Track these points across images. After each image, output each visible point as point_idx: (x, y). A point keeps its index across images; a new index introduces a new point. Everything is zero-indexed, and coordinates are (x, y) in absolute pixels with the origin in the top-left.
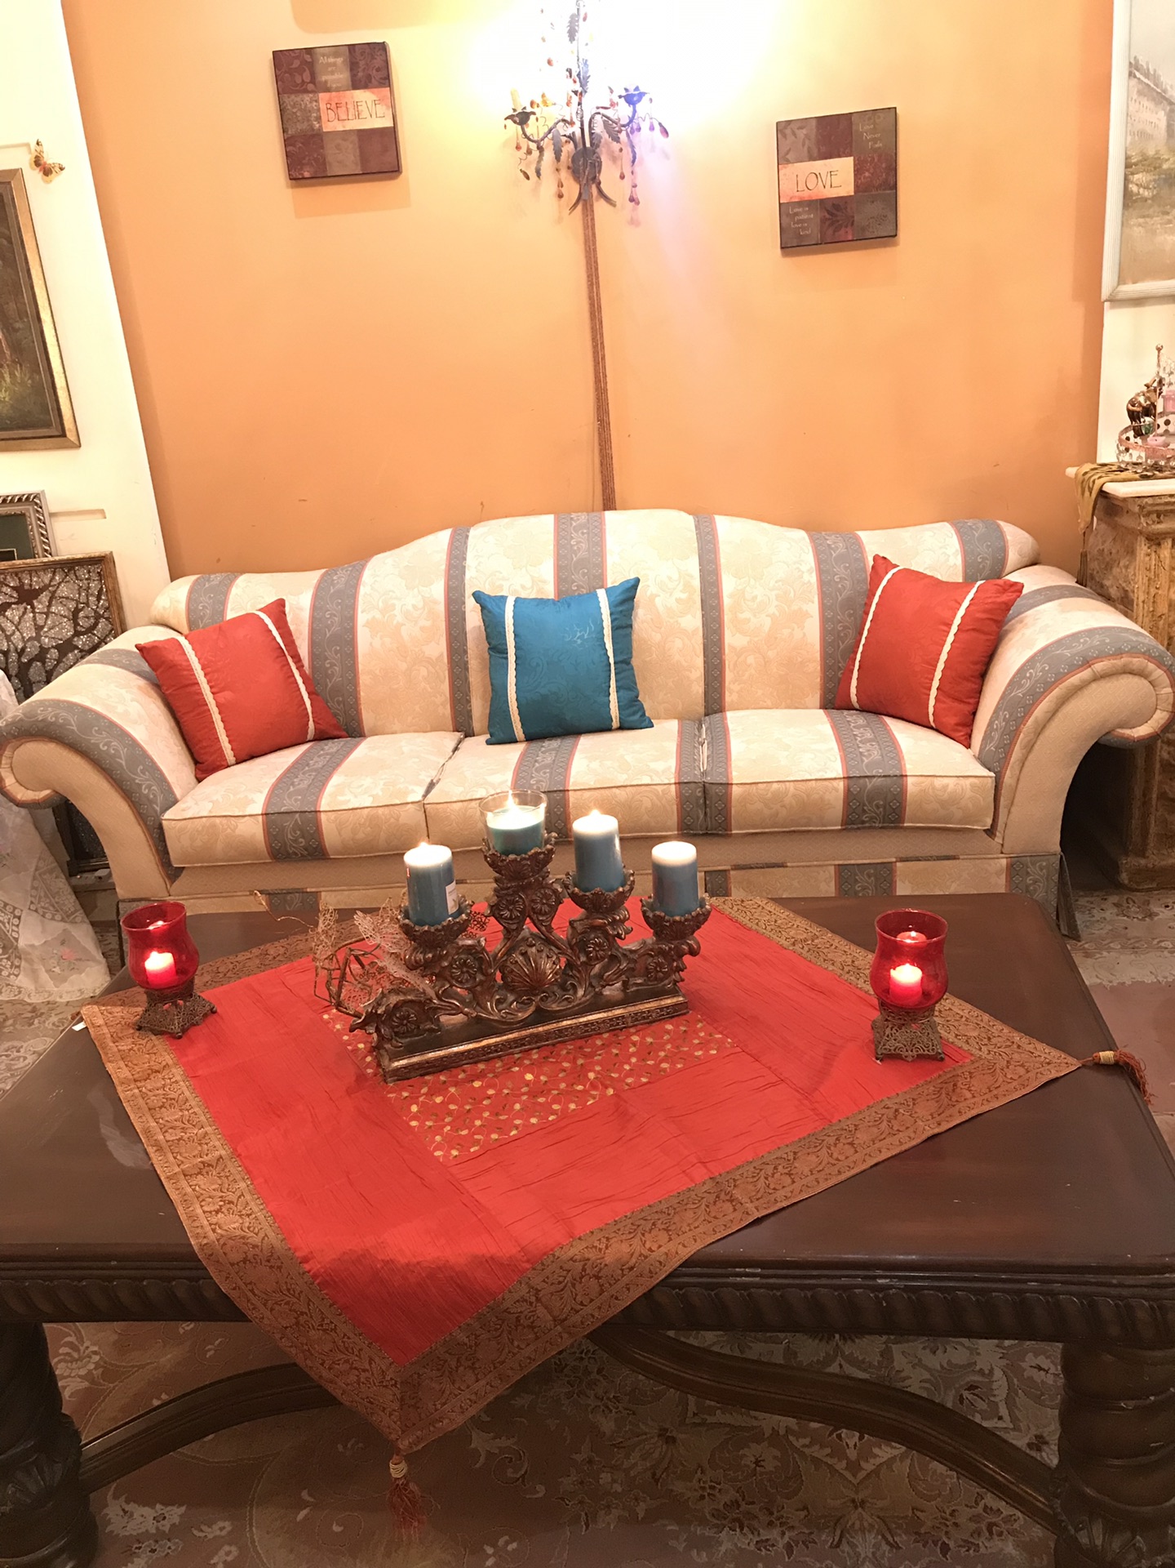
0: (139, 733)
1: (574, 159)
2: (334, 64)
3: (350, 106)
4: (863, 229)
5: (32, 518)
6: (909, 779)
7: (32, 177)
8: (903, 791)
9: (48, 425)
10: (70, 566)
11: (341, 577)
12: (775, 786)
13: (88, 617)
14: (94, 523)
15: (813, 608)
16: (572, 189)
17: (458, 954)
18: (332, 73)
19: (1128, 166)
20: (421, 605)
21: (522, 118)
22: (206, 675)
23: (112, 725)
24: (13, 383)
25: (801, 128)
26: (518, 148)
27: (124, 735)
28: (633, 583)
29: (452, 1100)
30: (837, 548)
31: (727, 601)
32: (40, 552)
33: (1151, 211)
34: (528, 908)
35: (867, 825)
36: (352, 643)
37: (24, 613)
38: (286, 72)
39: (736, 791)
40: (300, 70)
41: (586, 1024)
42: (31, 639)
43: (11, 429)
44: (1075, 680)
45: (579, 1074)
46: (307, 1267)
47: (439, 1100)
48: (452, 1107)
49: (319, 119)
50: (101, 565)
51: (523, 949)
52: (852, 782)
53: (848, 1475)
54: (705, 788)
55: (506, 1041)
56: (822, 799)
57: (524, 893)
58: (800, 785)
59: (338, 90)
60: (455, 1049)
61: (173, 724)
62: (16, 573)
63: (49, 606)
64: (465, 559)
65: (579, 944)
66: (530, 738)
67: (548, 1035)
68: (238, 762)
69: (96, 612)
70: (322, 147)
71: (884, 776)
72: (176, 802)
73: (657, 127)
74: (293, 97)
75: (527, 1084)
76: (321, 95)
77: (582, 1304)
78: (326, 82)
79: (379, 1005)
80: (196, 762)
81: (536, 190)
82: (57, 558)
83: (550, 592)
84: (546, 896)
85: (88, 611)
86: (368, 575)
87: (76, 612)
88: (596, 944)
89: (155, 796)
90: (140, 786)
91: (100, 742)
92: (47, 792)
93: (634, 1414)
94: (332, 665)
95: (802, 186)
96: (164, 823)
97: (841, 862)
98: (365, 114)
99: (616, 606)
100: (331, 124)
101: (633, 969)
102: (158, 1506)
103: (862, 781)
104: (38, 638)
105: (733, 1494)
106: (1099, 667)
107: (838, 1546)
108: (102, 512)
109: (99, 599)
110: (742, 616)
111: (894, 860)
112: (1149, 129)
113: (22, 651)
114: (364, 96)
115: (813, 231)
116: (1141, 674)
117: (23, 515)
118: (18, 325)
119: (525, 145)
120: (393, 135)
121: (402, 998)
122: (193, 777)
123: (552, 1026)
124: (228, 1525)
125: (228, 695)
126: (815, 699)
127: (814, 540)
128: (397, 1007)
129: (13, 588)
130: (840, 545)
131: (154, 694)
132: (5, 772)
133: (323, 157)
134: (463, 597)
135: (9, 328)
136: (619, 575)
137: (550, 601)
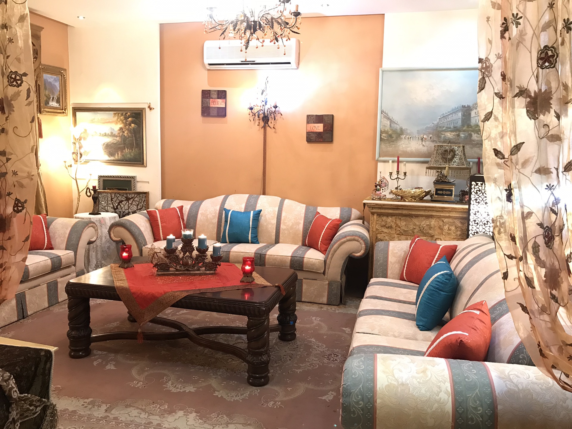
0: (142, 229)
1: (263, 118)
2: (214, 94)
3: (217, 102)
4: (325, 139)
5: (133, 182)
6: (305, 259)
7: (148, 110)
8: (303, 261)
9: (140, 162)
10: (139, 193)
11: (198, 203)
12: (276, 256)
13: (140, 206)
14: (147, 184)
15: (302, 222)
16: (262, 124)
17: (173, 256)
19: (381, 132)
20: (213, 210)
21: (251, 109)
22: (160, 219)
23: (136, 226)
24: (134, 152)
25: (312, 117)
26: (249, 115)
27: (139, 228)
28: (260, 211)
31: (282, 218)
32: (133, 189)
33: (386, 142)
34: (188, 250)
35: (295, 268)
36: (197, 217)
37: (126, 203)
38: (204, 94)
39: (267, 256)
40: (207, 94)
41: (195, 273)
42: (127, 209)
43: (132, 161)
44: (343, 240)
45: (189, 279)
46: (131, 291)
47: (163, 278)
48: (165, 279)
49: (209, 104)
50: (146, 194)
51: (185, 257)
52: (293, 257)
54: (261, 255)
55: (179, 273)
56: (285, 260)
57: (187, 247)
59: (214, 99)
60: (170, 273)
61: (151, 229)
62: (126, 194)
63: (132, 202)
64: (226, 202)
65: (197, 259)
66: (230, 243)
67: (187, 274)
68: (164, 240)
69: (143, 205)
70: (209, 110)
71: (300, 257)
72: (147, 245)
73: (280, 114)
74: (205, 99)
75: (180, 278)
76: (211, 100)
78: (212, 97)
79: (158, 262)
80: (154, 238)
81: (255, 123)
82: (136, 191)
83: (243, 211)
84: (191, 248)
86: (203, 203)
87: (138, 204)
88: (199, 259)
89: (142, 242)
90: (139, 240)
91: (133, 229)
92: (120, 238)
95: (312, 129)
96: (143, 248)
98: (219, 104)
99: (255, 215)
100: (212, 105)
101: (207, 266)
102: (103, 352)
103: (295, 257)
104: (128, 209)
105: (203, 363)
106: (348, 238)
107: (217, 370)
108: (148, 182)
109: (144, 202)
110: (285, 222)
111: (303, 278)
112: (386, 125)
113: (124, 212)
114: (219, 100)
115: (313, 138)
116: (358, 241)
117: (131, 181)
118: (138, 140)
119: (251, 114)
120: (225, 109)
121: (163, 262)
122: (153, 241)
123: (189, 272)
124: (114, 355)
125: (164, 224)
126: (300, 244)
127: (306, 207)
128: (162, 264)
129: (125, 197)
130: (312, 209)
131: (148, 222)
132: (112, 233)
133: (209, 112)
134: (223, 209)
135: (136, 140)
136: (258, 209)
137: (241, 212)
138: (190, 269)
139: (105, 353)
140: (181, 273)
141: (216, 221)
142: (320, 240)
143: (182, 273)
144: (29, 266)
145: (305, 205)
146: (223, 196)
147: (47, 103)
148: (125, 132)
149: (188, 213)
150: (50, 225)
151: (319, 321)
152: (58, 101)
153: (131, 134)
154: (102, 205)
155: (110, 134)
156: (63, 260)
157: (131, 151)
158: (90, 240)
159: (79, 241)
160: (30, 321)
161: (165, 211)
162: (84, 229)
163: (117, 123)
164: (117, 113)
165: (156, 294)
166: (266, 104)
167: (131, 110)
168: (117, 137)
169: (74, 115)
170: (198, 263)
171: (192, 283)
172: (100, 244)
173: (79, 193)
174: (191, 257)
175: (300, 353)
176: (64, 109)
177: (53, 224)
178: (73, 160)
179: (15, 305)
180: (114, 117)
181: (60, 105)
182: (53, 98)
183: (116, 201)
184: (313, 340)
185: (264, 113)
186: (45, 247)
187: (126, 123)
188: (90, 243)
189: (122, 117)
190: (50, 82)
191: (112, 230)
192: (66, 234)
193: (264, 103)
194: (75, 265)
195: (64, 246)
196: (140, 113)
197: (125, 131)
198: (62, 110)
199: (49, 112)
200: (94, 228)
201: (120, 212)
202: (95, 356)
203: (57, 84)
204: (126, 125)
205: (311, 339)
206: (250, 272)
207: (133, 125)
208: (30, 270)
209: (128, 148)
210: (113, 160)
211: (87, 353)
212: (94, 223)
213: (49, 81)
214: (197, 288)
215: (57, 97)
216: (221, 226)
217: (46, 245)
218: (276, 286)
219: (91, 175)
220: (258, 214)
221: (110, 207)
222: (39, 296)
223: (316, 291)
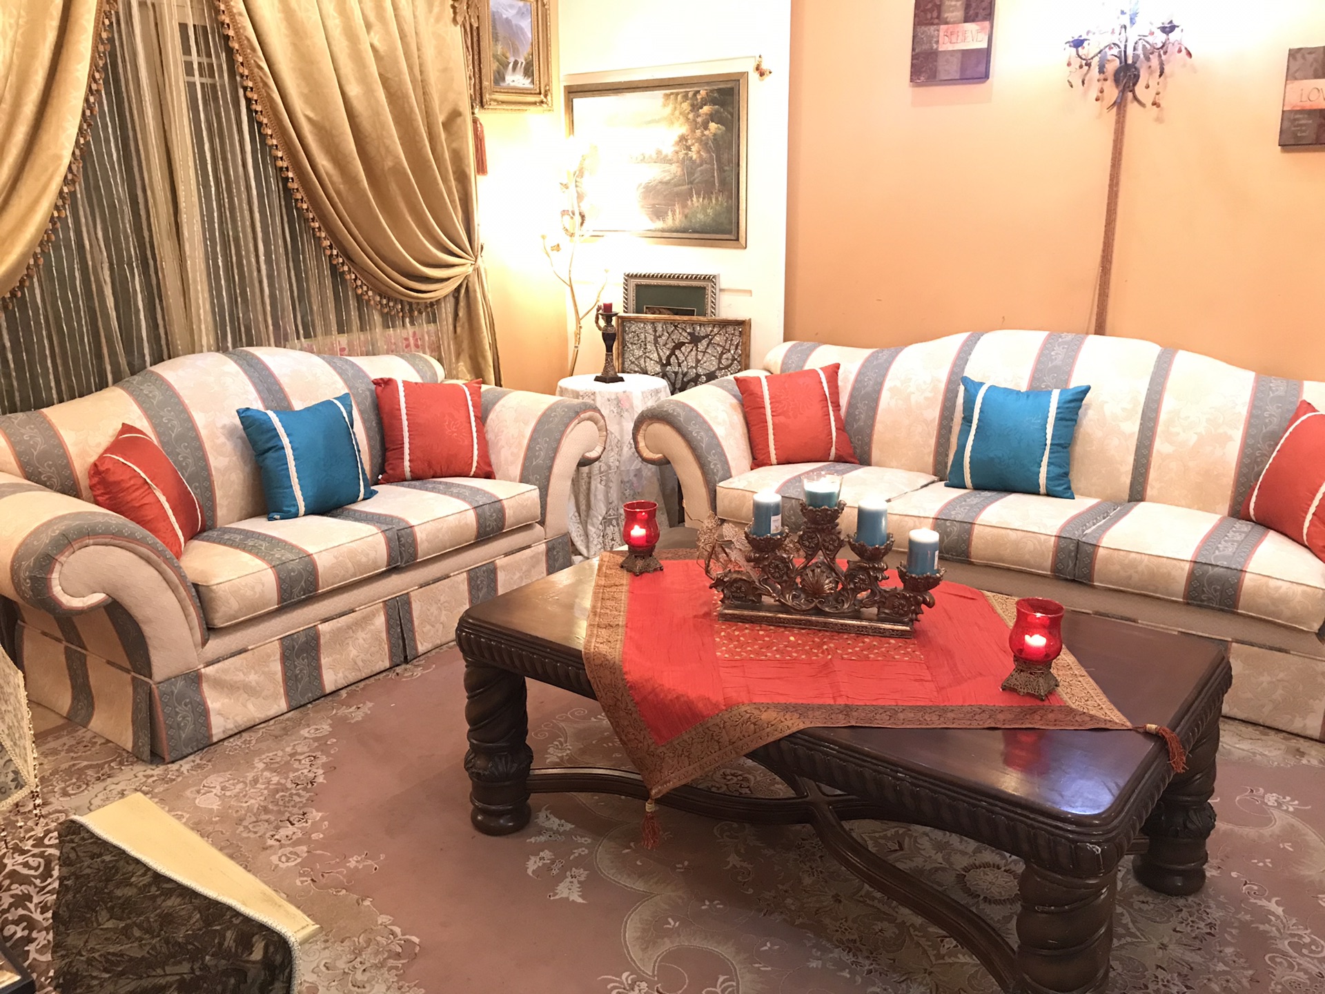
0: (720, 431)
1: (1117, 72)
2: (955, 6)
3: (960, 34)
5: (709, 291)
6: (1247, 576)
7: (754, 77)
8: (1240, 583)
9: (730, 232)
10: (725, 324)
11: (885, 355)
12: (1133, 555)
13: (727, 359)
14: (746, 298)
15: (1237, 435)
16: (1112, 93)
17: (774, 559)
18: (952, 12)
20: (929, 381)
21: (1078, 43)
22: (771, 403)
23: (705, 422)
24: (716, 204)
25: (1310, 53)
26: (1069, 64)
27: (710, 429)
28: (1083, 389)
29: (744, 635)
30: (1277, 390)
31: (1163, 417)
32: (709, 312)
34: (820, 544)
35: (1205, 603)
36: (876, 401)
37: (692, 350)
38: (922, 11)
39: (1101, 552)
40: (931, 11)
41: (842, 625)
42: (692, 367)
43: (710, 233)
45: (819, 646)
46: (626, 677)
47: (737, 633)
48: (742, 638)
49: (937, 42)
50: (742, 326)
51: (812, 568)
52: (1197, 566)
53: (933, 958)
54: (1078, 544)
55: (791, 619)
56: (1169, 574)
57: (819, 533)
58: (1152, 559)
59: (954, 23)
60: (761, 614)
61: (746, 431)
62: (693, 324)
63: (707, 348)
64: (970, 354)
65: (850, 576)
66: (978, 487)
67: (817, 624)
68: (779, 464)
69: (733, 356)
70: (936, 61)
71: (1228, 568)
72: (731, 477)
73: (1184, 51)
74: (923, 27)
75: (789, 641)
76: (942, 27)
77: (744, 736)
78: (947, 18)
79: (726, 576)
80: (754, 458)
81: (1085, 93)
82: (717, 318)
83: (1024, 388)
84: (832, 539)
85: (729, 355)
86: (899, 359)
87: (722, 353)
88: (860, 578)
89: (717, 471)
90: (710, 462)
91: (694, 430)
92: (661, 455)
93: (826, 882)
94: (860, 413)
95: (1304, 98)
96: (717, 488)
97: (1183, 630)
98: (970, 39)
99: (1065, 403)
100: (945, 46)
101: (884, 603)
102: (563, 821)
103: (1206, 567)
104: (696, 368)
105: (856, 937)
107: (900, 983)
108: (750, 292)
109: (736, 348)
110: (1173, 430)
111: (1230, 640)
113: (685, 375)
114: (971, 27)
115: (1309, 134)
117: (704, 288)
118: (726, 168)
119: (1077, 62)
120: (985, 55)
121: (739, 576)
122: (749, 467)
123: (822, 619)
124: (589, 841)
125: (782, 419)
126: (1225, 508)
127: (1257, 380)
128: (736, 581)
129: (689, 333)
130: (1279, 387)
131: (739, 410)
132: (640, 438)
133: (936, 67)
134: (958, 380)
135: (721, 170)
136: (1076, 382)
137: (1018, 392)
138: (827, 609)
139: (569, 826)
140: (796, 620)
141: (934, 414)
142: (1312, 509)
143: (801, 620)
144: (416, 529)
145: (1252, 375)
146: (964, 336)
147: (499, 77)
148: (693, 148)
149: (854, 388)
150: (490, 411)
151: (1296, 813)
152: (528, 72)
153: (708, 152)
154: (633, 355)
155: (654, 156)
156: (509, 513)
157: (706, 201)
158: (583, 456)
159: (553, 459)
160: (418, 672)
161: (786, 381)
162: (567, 426)
163: (672, 123)
164: (672, 94)
165: (700, 705)
166: (1132, 21)
167: (708, 83)
168: (670, 162)
169: (570, 107)
170: (857, 590)
171: (826, 668)
172: (617, 463)
173: (578, 320)
174: (831, 568)
175: (1221, 967)
176: (543, 91)
177: (497, 407)
178: (563, 232)
179: (384, 629)
180: (664, 105)
181: (532, 82)
182: (516, 63)
183: (666, 343)
184: (1273, 906)
185: (1123, 57)
186: (474, 469)
187: (694, 120)
188: (584, 462)
189: (686, 106)
190: (507, 19)
191: (641, 431)
192: (523, 436)
193: (1125, 20)
194: (542, 523)
195: (516, 470)
196: (732, 89)
197: (693, 144)
198: (541, 95)
199: (503, 102)
200: (596, 423)
201: (676, 373)
202: (540, 833)
203: (526, 24)
204: (694, 126)
205: (1263, 903)
206: (1045, 659)
207: (713, 126)
208: (419, 540)
209: (698, 194)
210: (663, 231)
211: (521, 820)
212: (596, 410)
213: (504, 16)
214: (841, 701)
215: (526, 60)
216: (950, 432)
217: (475, 464)
218: (1148, 734)
219: (606, 271)
220: (1075, 403)
221: (651, 359)
222: (446, 604)
223: (1280, 691)
